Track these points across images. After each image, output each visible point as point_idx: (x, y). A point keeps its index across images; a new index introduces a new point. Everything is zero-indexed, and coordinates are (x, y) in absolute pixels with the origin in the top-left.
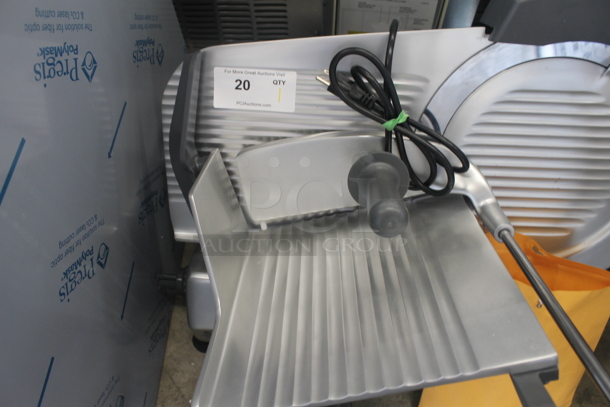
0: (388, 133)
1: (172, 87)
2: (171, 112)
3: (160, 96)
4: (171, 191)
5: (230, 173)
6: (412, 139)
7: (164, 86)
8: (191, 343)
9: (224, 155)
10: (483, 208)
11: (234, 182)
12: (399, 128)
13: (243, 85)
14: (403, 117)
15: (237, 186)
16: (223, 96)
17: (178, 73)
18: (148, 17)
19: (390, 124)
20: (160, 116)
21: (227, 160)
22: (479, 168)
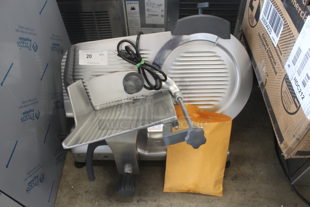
0: (139, 69)
1: (64, 58)
2: (64, 64)
3: (61, 62)
4: (64, 98)
5: (86, 89)
6: (147, 70)
7: (62, 58)
8: (74, 165)
9: (83, 83)
10: (175, 93)
11: (87, 93)
12: (142, 66)
13: (89, 56)
14: (142, 62)
15: (89, 94)
16: (82, 61)
17: (66, 53)
18: (57, 36)
19: (139, 65)
20: (60, 69)
21: (85, 84)
22: (171, 78)
